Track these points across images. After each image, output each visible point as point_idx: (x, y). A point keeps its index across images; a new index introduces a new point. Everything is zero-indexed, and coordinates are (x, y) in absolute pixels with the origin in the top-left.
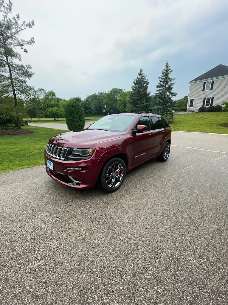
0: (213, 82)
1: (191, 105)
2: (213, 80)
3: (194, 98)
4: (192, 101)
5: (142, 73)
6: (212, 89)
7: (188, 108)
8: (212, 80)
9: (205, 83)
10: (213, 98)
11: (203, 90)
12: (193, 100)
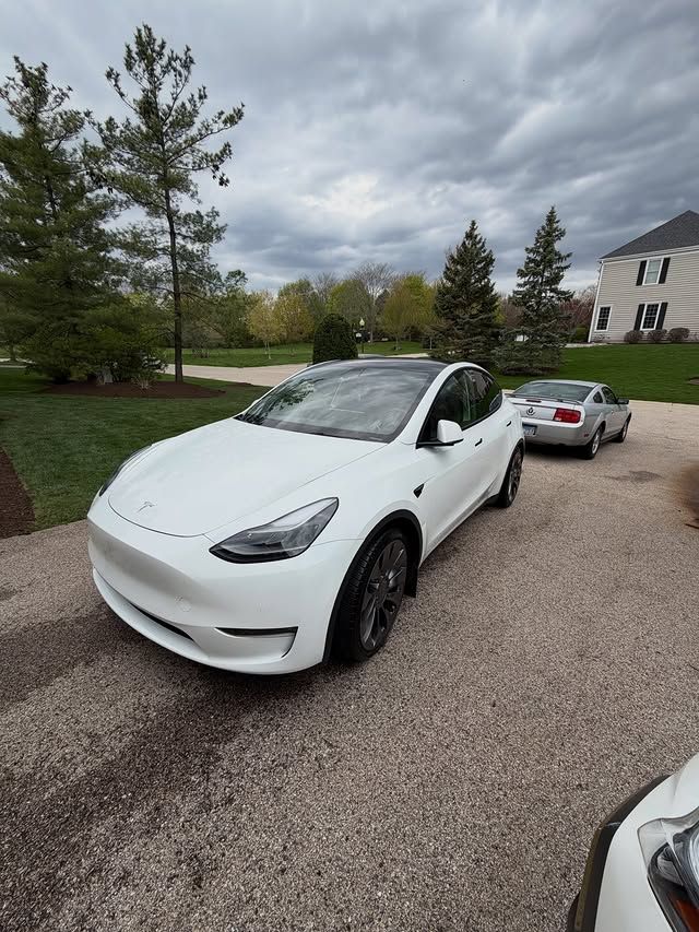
0: (667, 261)
1: (602, 325)
2: (667, 256)
3: (611, 305)
4: (605, 312)
5: (476, 233)
6: (662, 280)
7: (594, 330)
8: (664, 257)
9: (643, 264)
10: (665, 305)
11: (639, 282)
12: (609, 309)
